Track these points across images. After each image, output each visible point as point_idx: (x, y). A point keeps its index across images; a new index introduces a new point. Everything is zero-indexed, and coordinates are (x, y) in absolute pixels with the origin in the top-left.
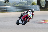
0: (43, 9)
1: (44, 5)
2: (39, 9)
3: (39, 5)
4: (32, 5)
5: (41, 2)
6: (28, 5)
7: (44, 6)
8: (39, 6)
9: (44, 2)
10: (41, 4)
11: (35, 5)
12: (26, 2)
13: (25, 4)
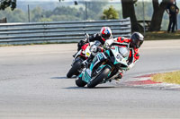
0: (145, 33)
1: (149, 18)
2: (130, 35)
3: (129, 18)
4: (104, 18)
5: (135, 8)
6: (86, 17)
7: (147, 22)
8: (129, 22)
9: (146, 8)
10: (136, 14)
12: (81, 9)
13: (78, 15)
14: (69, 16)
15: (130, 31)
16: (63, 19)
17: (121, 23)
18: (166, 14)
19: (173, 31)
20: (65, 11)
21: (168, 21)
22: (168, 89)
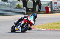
0: (30, 12)
1: (32, 7)
2: (25, 13)
3: (25, 7)
4: (17, 7)
5: (27, 4)
8: (25, 9)
9: (31, 4)
10: (27, 6)
11: (20, 7)
14: (5, 7)
15: (25, 11)
16: (3, 8)
17: (22, 9)
18: (37, 6)
19: (40, 11)
20: (4, 5)
21: (38, 8)
22: (38, 30)
